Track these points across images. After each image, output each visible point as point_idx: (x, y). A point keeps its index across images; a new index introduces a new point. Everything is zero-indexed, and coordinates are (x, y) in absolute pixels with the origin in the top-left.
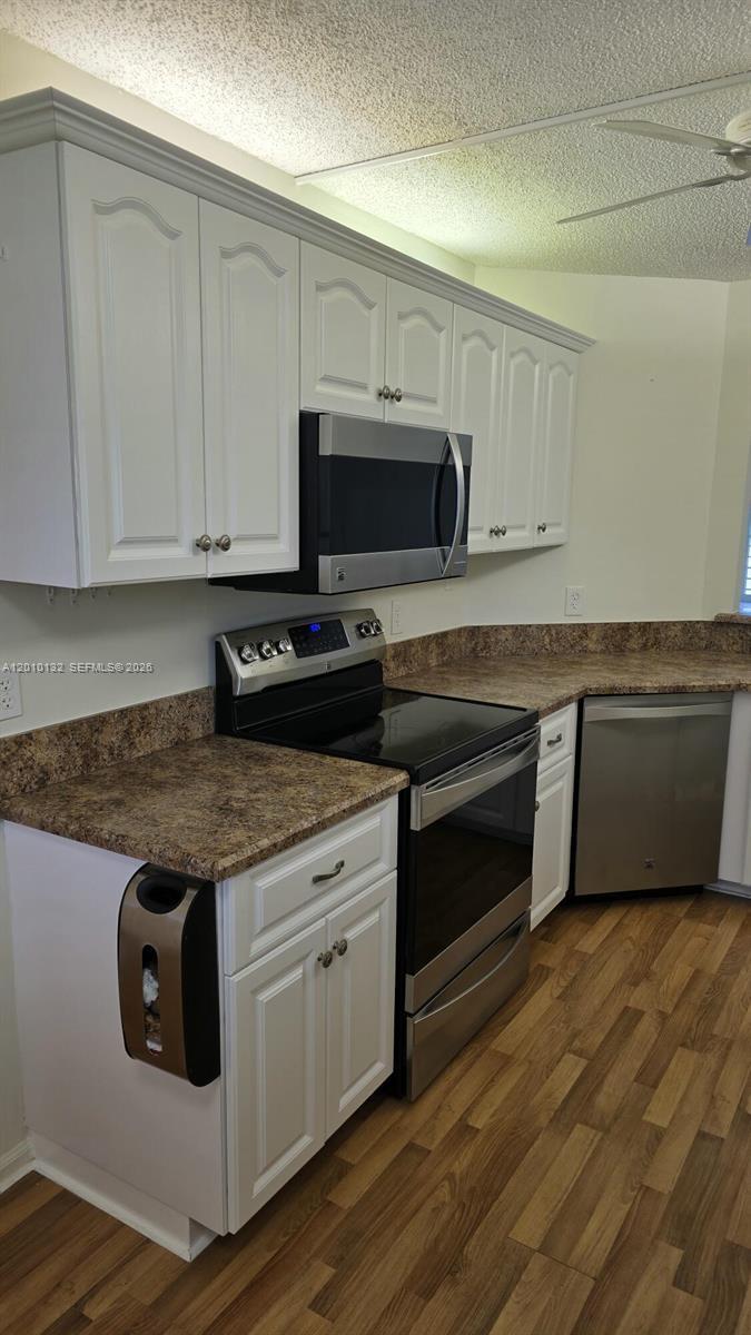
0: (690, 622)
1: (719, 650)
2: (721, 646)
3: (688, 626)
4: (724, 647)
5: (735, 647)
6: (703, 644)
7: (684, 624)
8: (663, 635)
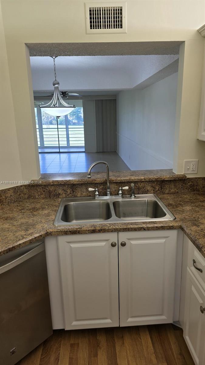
0: (17, 187)
1: (34, 198)
2: (35, 196)
3: (16, 189)
4: (37, 197)
5: (42, 196)
6: (26, 196)
7: (14, 188)
8: (4, 197)
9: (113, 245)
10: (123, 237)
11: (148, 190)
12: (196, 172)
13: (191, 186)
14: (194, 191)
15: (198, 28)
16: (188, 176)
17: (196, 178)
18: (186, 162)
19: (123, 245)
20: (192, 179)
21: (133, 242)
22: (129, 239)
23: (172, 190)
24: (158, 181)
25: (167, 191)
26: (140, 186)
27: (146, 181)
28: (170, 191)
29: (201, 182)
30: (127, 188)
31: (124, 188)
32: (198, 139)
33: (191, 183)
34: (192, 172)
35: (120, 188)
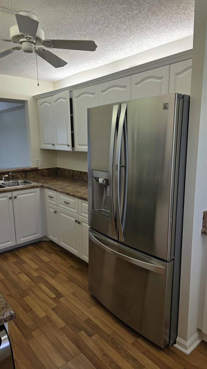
9: (10, 198)
10: (15, 194)
11: (18, 177)
12: (42, 166)
13: (41, 173)
14: (43, 176)
15: (33, 95)
16: (39, 168)
17: (43, 169)
18: (37, 161)
19: (15, 197)
20: (41, 169)
21: (20, 196)
22: (18, 195)
23: (31, 176)
24: (23, 171)
25: (29, 177)
26: (14, 175)
27: (17, 172)
28: (30, 177)
29: (45, 171)
30: (7, 176)
31: (5, 176)
32: (41, 149)
33: (40, 172)
34: (41, 166)
35: (3, 176)
